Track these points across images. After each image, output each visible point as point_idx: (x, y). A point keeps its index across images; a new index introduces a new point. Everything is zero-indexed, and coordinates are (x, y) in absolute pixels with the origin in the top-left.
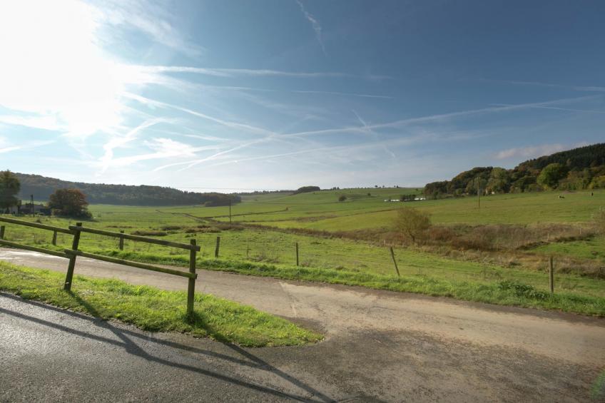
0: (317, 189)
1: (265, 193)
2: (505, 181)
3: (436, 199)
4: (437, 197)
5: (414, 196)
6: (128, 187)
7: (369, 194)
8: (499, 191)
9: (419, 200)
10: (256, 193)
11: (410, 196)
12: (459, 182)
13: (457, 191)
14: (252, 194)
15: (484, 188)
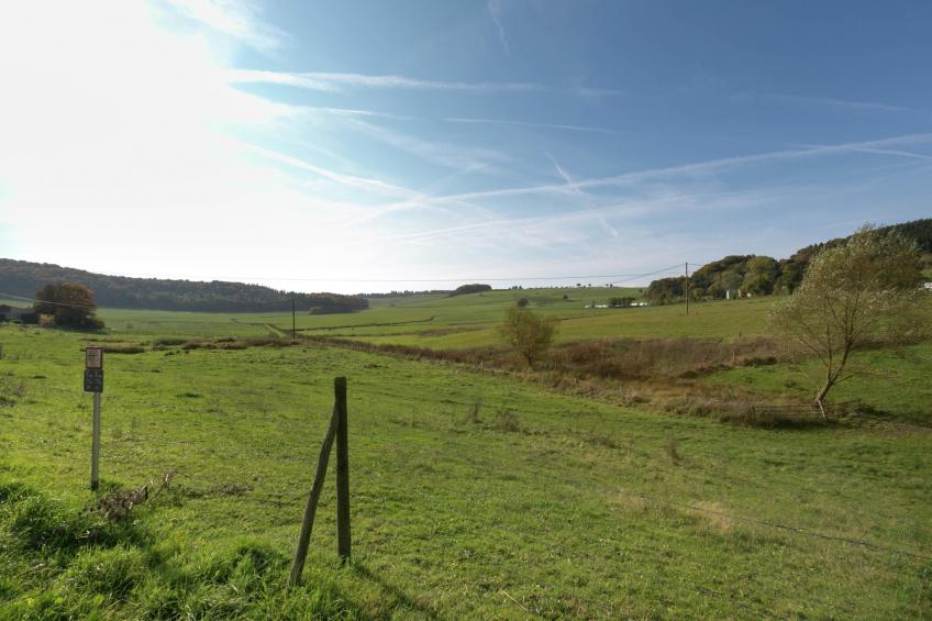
0: (487, 288)
1: (407, 294)
2: (766, 276)
3: (663, 304)
4: (666, 301)
5: (632, 300)
6: (194, 283)
7: (566, 297)
8: (757, 292)
9: (638, 306)
10: (394, 294)
11: (624, 299)
12: (702, 278)
13: (695, 292)
14: (387, 295)
15: (737, 288)
